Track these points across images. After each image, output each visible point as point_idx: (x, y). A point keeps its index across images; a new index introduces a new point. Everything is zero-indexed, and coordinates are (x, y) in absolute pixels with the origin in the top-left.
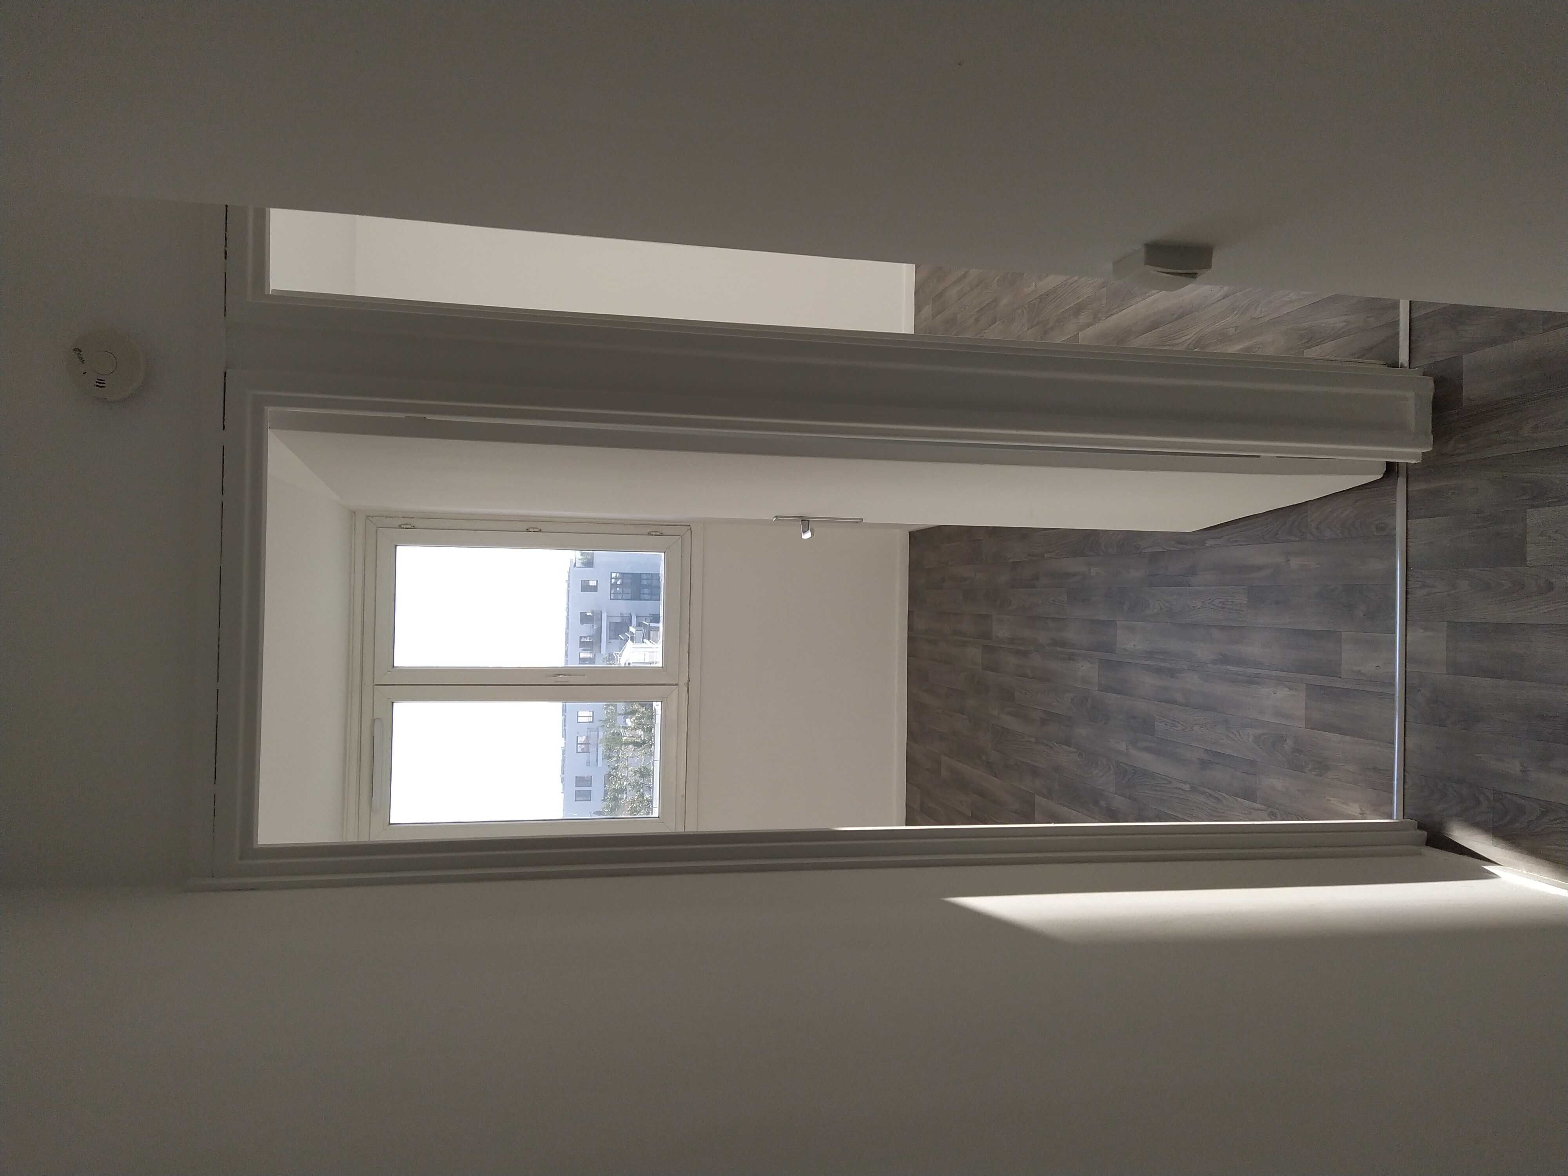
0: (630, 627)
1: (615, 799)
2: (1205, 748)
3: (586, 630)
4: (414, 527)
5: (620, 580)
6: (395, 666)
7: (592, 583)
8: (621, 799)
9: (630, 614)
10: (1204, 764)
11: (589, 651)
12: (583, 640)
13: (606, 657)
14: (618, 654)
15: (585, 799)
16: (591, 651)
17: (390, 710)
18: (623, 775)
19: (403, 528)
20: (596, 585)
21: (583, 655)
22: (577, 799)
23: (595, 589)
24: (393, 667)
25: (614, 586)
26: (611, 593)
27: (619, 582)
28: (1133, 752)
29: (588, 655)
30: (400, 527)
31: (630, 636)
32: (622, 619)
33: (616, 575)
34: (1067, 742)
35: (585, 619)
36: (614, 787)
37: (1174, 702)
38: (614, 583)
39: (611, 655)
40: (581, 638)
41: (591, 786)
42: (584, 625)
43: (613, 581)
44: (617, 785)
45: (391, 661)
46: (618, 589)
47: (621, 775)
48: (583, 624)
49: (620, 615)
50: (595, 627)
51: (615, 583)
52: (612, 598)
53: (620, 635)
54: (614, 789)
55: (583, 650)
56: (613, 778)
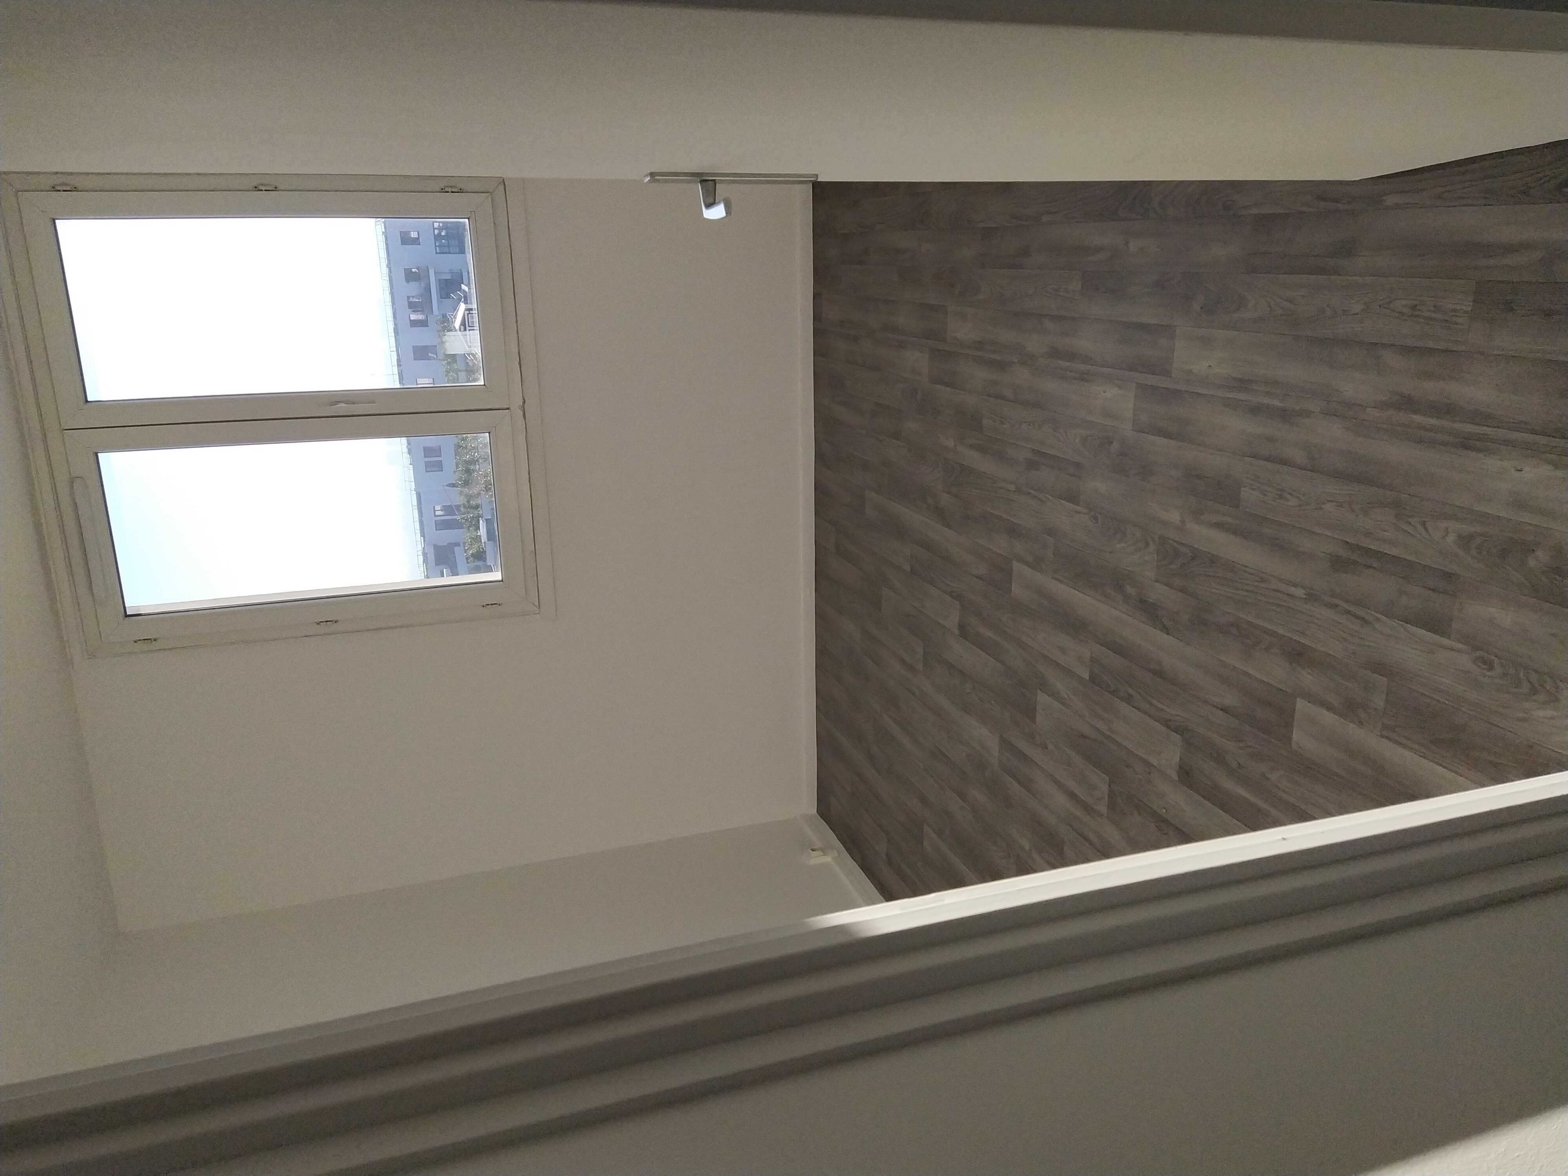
0: (462, 285)
1: (468, 471)
2: (1345, 539)
3: (413, 289)
4: (76, 189)
5: (444, 230)
6: (89, 399)
7: (414, 235)
8: (474, 471)
9: (461, 270)
10: (1338, 564)
11: (420, 313)
12: (411, 299)
13: (440, 319)
14: (452, 315)
15: (436, 469)
16: (422, 312)
17: (95, 466)
18: (473, 446)
19: (59, 191)
20: (417, 237)
21: (413, 317)
22: (427, 470)
23: (416, 241)
24: (87, 401)
25: (438, 237)
26: (436, 246)
27: (443, 233)
28: (1191, 525)
29: (420, 317)
30: (54, 189)
31: (463, 295)
32: (452, 276)
33: (439, 225)
34: (1072, 497)
35: (410, 276)
36: (465, 458)
37: (1284, 462)
38: (437, 234)
39: (444, 316)
40: (408, 297)
41: (441, 456)
42: (410, 283)
43: (436, 232)
44: (468, 457)
45: (81, 394)
46: (443, 241)
47: (471, 446)
48: (408, 282)
49: (449, 272)
50: (423, 285)
51: (439, 234)
52: (438, 251)
53: (451, 294)
54: (465, 460)
55: (413, 311)
56: (463, 449)
